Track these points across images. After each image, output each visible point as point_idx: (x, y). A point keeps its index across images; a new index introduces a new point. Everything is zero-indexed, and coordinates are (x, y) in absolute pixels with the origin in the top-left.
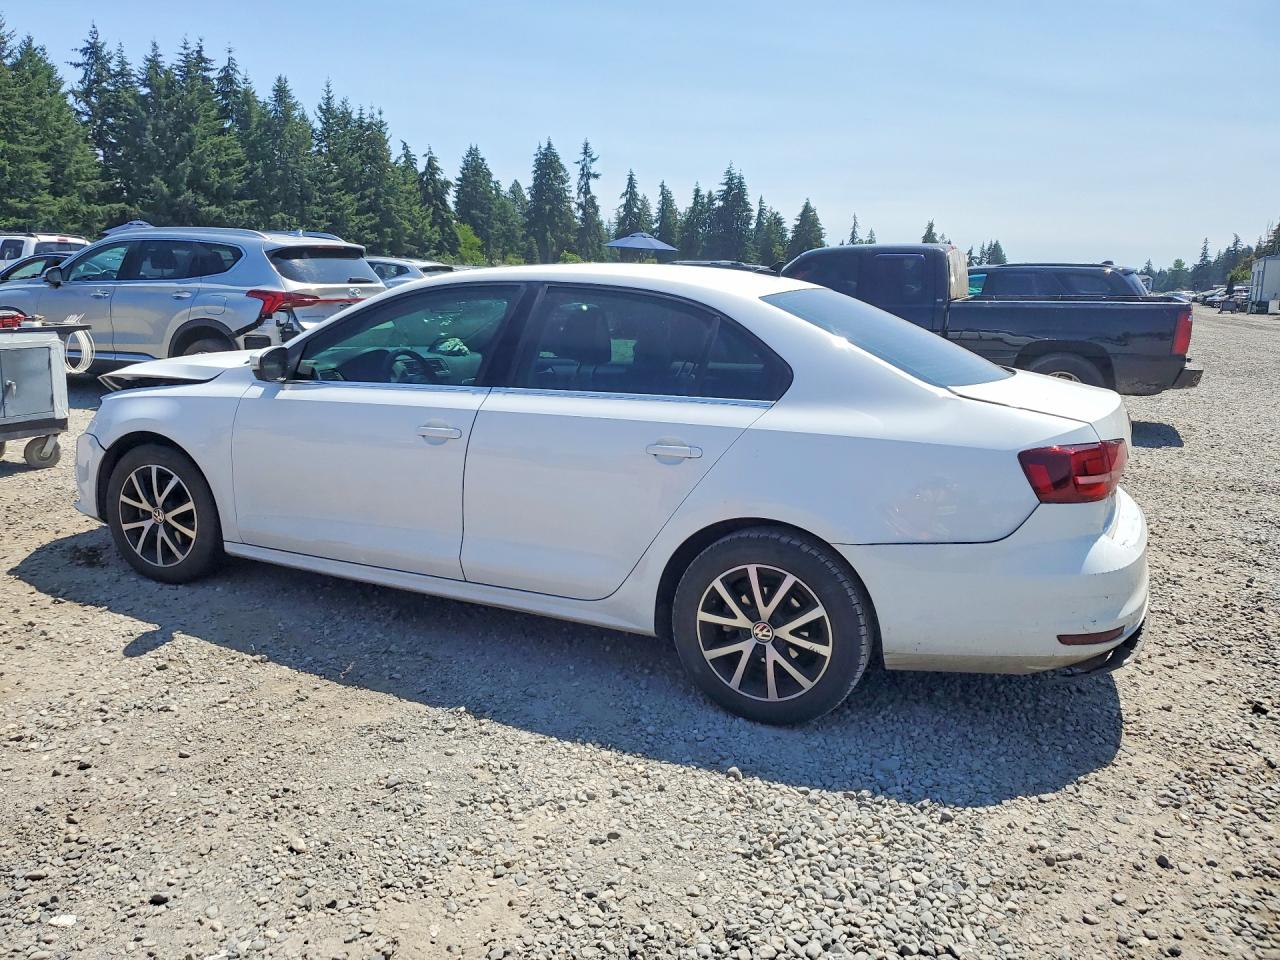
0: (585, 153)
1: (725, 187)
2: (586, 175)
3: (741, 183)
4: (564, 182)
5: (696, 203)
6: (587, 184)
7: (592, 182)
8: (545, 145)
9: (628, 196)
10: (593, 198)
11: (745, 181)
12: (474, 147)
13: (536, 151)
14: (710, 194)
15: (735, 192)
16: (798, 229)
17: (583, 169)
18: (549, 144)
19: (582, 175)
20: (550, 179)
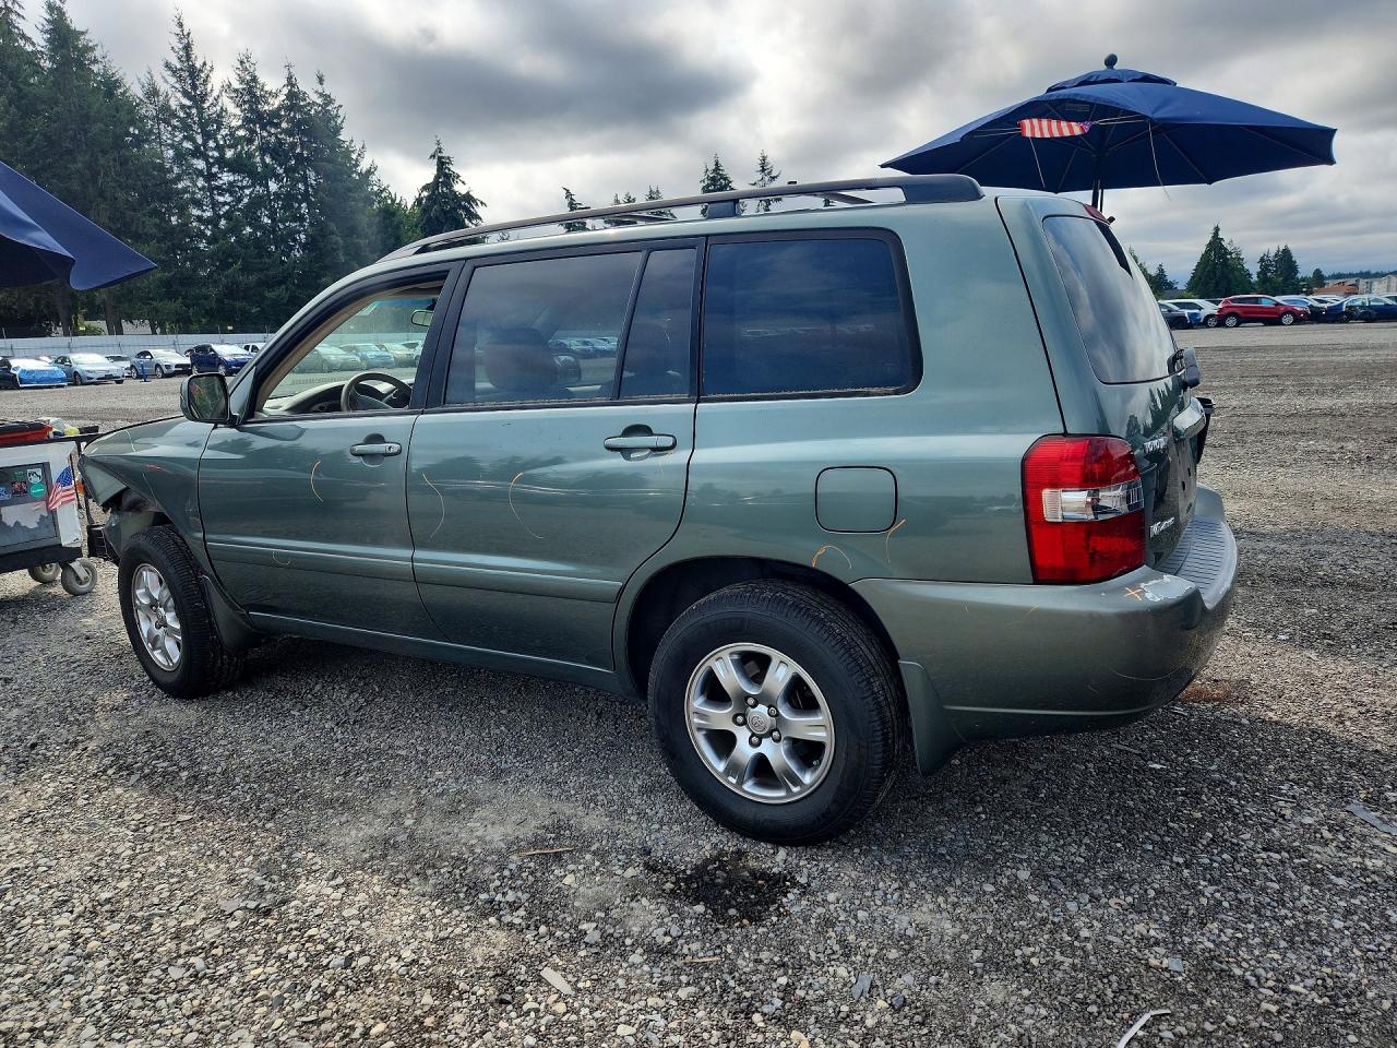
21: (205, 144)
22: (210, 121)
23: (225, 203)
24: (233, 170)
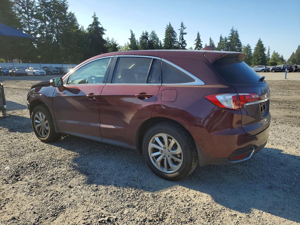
0: (182, 26)
1: (231, 35)
2: (182, 34)
3: (237, 33)
4: (175, 36)
5: (221, 41)
6: (182, 37)
7: (184, 36)
8: (168, 25)
9: (197, 40)
10: (185, 41)
11: (238, 32)
12: (153, 31)
13: (166, 27)
14: (226, 37)
15: (235, 37)
16: (256, 49)
17: (181, 32)
18: (170, 24)
19: (181, 34)
20: (170, 36)
21: (28, 10)
22: (30, 4)
23: (32, 27)
24: (36, 18)
